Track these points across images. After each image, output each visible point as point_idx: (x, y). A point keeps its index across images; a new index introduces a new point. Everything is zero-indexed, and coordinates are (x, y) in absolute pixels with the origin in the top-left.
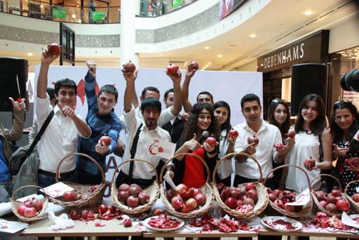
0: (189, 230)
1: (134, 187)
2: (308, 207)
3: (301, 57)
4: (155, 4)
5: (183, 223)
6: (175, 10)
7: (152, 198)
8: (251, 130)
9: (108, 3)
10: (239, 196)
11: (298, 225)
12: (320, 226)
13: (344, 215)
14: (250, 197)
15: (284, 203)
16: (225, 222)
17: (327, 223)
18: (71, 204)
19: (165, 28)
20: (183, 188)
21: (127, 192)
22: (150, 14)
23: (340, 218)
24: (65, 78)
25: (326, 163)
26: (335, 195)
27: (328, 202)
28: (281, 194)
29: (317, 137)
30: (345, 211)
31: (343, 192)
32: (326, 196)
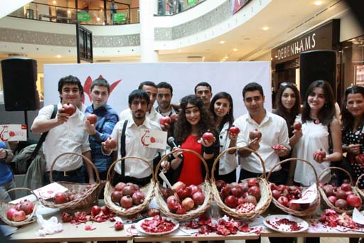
0: (184, 233)
1: (128, 187)
2: (315, 205)
3: (313, 47)
4: (172, 3)
5: (178, 226)
6: (191, 8)
7: (147, 198)
8: (254, 122)
9: (129, 5)
10: (241, 193)
11: (304, 225)
12: (329, 225)
13: (355, 211)
14: (252, 195)
15: (289, 200)
16: (222, 223)
17: (337, 221)
18: (61, 206)
19: (182, 25)
20: (181, 186)
21: (121, 192)
22: (167, 13)
23: (351, 215)
24: (68, 75)
25: (336, 155)
26: (346, 189)
27: (338, 197)
28: (286, 190)
29: (326, 127)
30: (357, 208)
31: (354, 185)
32: (336, 190)
